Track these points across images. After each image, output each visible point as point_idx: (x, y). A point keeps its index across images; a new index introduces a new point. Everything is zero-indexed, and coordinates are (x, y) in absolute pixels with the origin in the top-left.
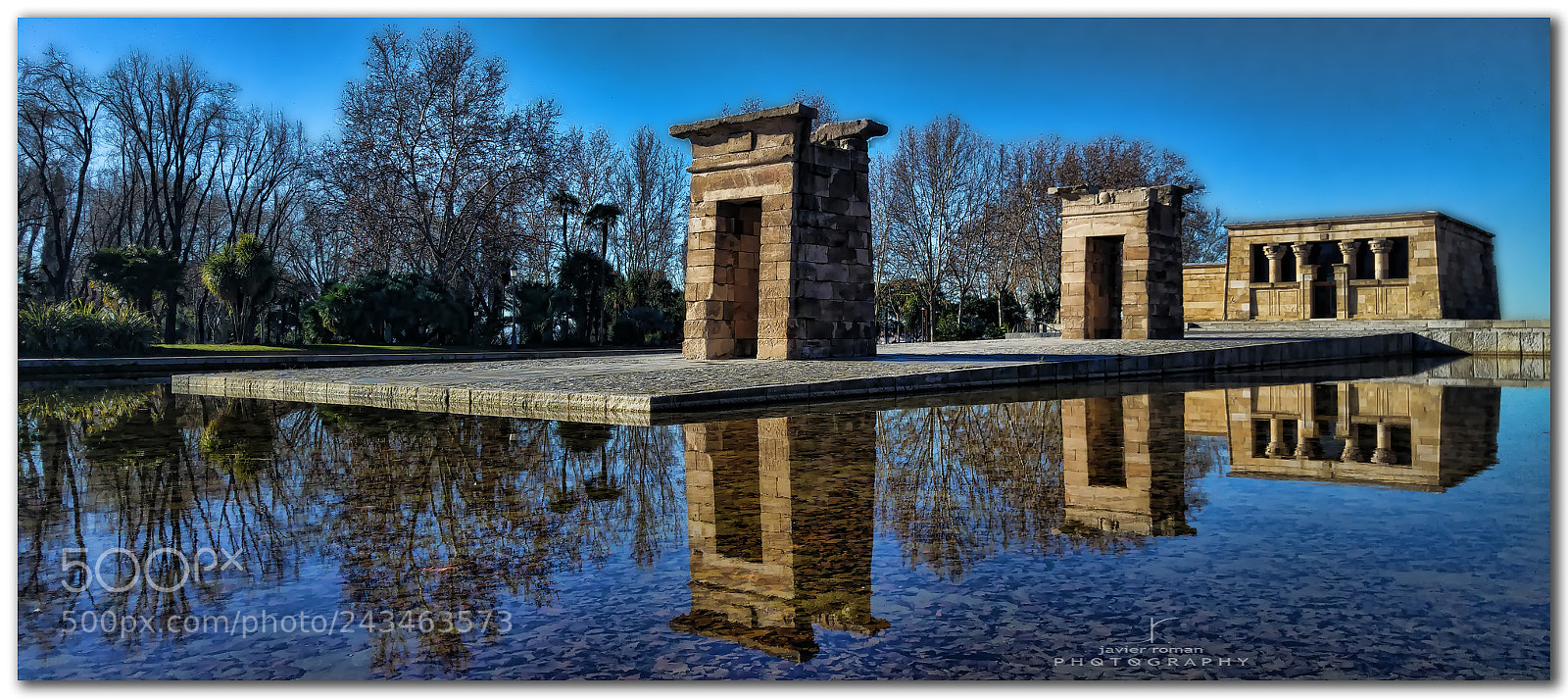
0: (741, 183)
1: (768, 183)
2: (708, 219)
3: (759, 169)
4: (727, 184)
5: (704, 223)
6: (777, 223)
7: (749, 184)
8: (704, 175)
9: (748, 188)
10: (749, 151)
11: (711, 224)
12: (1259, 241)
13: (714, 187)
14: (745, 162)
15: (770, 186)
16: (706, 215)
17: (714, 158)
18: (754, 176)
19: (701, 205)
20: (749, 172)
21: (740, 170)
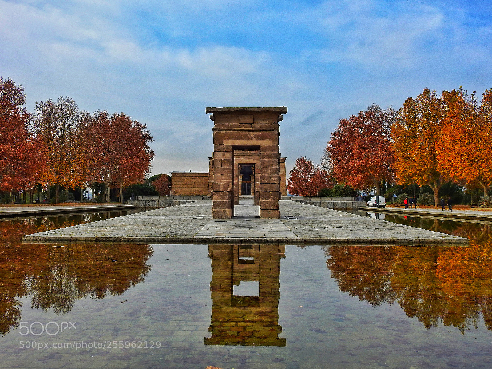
0: (247, 138)
1: (263, 139)
2: (226, 153)
3: (258, 133)
4: (238, 138)
6: (269, 158)
7: (252, 139)
8: (224, 132)
9: (251, 141)
10: (251, 124)
11: (229, 155)
13: (230, 138)
14: (251, 129)
15: (265, 141)
16: (226, 151)
17: (230, 125)
18: (255, 135)
19: (222, 146)
20: (252, 133)
21: (247, 133)
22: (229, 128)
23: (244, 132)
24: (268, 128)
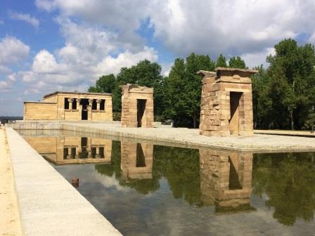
0: (237, 87)
1: (245, 89)
4: (233, 87)
5: (226, 97)
6: (248, 100)
9: (239, 89)
10: (239, 79)
11: (228, 98)
12: (67, 97)
13: (228, 87)
16: (227, 95)
17: (228, 79)
18: (241, 86)
19: (225, 92)
20: (239, 85)
22: (229, 81)
23: (236, 84)
24: (247, 83)
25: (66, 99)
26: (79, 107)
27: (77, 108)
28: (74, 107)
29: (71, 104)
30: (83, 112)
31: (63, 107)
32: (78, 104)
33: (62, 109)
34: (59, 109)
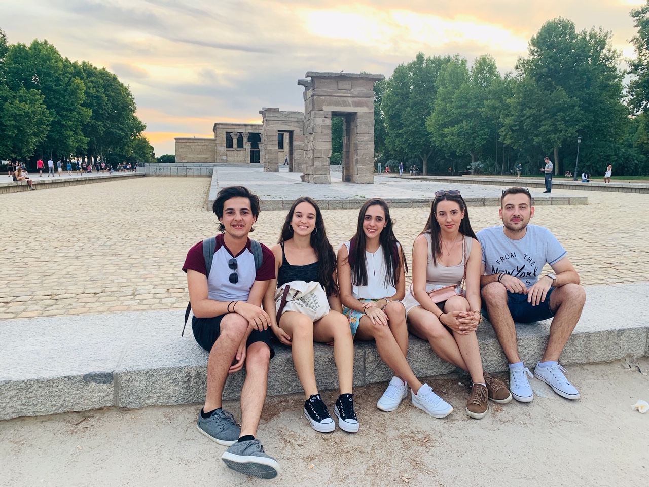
0: (345, 104)
1: (361, 106)
2: (326, 119)
3: (356, 100)
4: (337, 104)
5: (324, 121)
6: (366, 125)
7: (350, 106)
8: (323, 98)
9: (349, 107)
10: (349, 90)
11: (328, 122)
12: (229, 131)
13: (329, 104)
14: (349, 95)
15: (362, 108)
16: (325, 117)
17: (328, 90)
18: (353, 102)
19: (322, 112)
20: (350, 100)
21: (345, 99)
22: (329, 94)
23: (342, 98)
24: (364, 96)
25: (228, 134)
26: (247, 146)
27: (244, 147)
28: (240, 144)
29: (235, 141)
30: (252, 152)
31: (225, 145)
32: (245, 140)
33: (222, 148)
34: (219, 148)
